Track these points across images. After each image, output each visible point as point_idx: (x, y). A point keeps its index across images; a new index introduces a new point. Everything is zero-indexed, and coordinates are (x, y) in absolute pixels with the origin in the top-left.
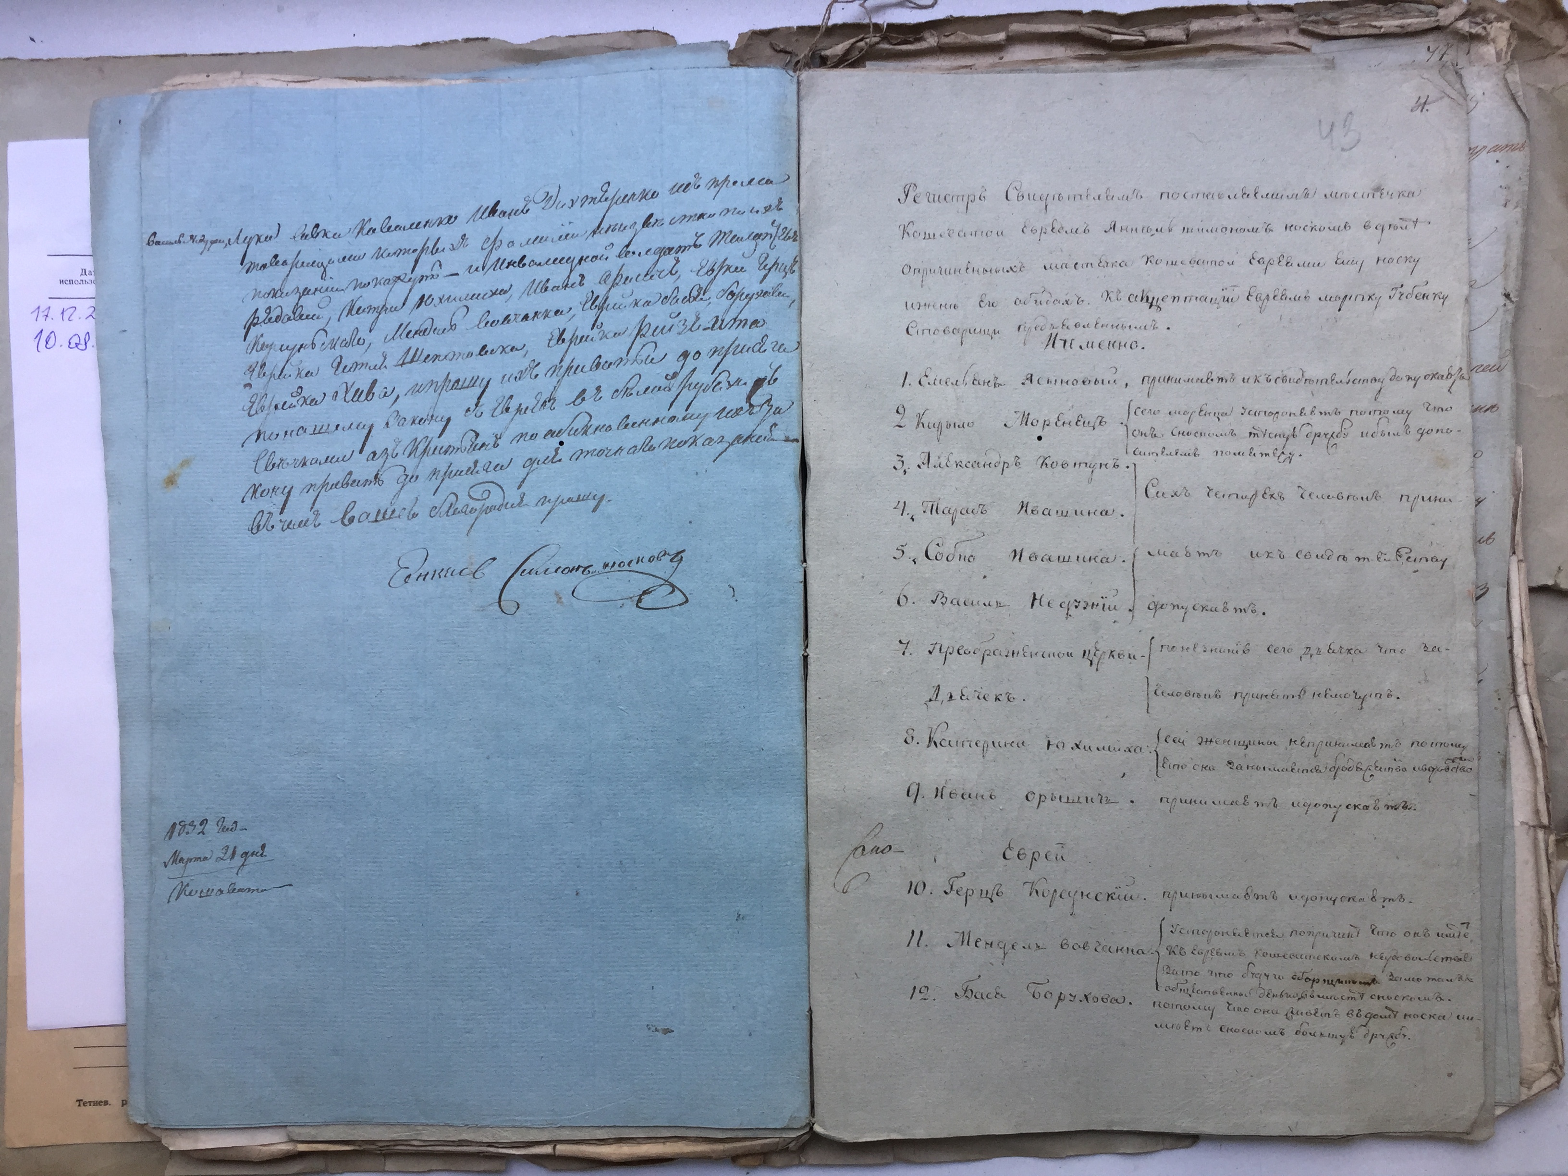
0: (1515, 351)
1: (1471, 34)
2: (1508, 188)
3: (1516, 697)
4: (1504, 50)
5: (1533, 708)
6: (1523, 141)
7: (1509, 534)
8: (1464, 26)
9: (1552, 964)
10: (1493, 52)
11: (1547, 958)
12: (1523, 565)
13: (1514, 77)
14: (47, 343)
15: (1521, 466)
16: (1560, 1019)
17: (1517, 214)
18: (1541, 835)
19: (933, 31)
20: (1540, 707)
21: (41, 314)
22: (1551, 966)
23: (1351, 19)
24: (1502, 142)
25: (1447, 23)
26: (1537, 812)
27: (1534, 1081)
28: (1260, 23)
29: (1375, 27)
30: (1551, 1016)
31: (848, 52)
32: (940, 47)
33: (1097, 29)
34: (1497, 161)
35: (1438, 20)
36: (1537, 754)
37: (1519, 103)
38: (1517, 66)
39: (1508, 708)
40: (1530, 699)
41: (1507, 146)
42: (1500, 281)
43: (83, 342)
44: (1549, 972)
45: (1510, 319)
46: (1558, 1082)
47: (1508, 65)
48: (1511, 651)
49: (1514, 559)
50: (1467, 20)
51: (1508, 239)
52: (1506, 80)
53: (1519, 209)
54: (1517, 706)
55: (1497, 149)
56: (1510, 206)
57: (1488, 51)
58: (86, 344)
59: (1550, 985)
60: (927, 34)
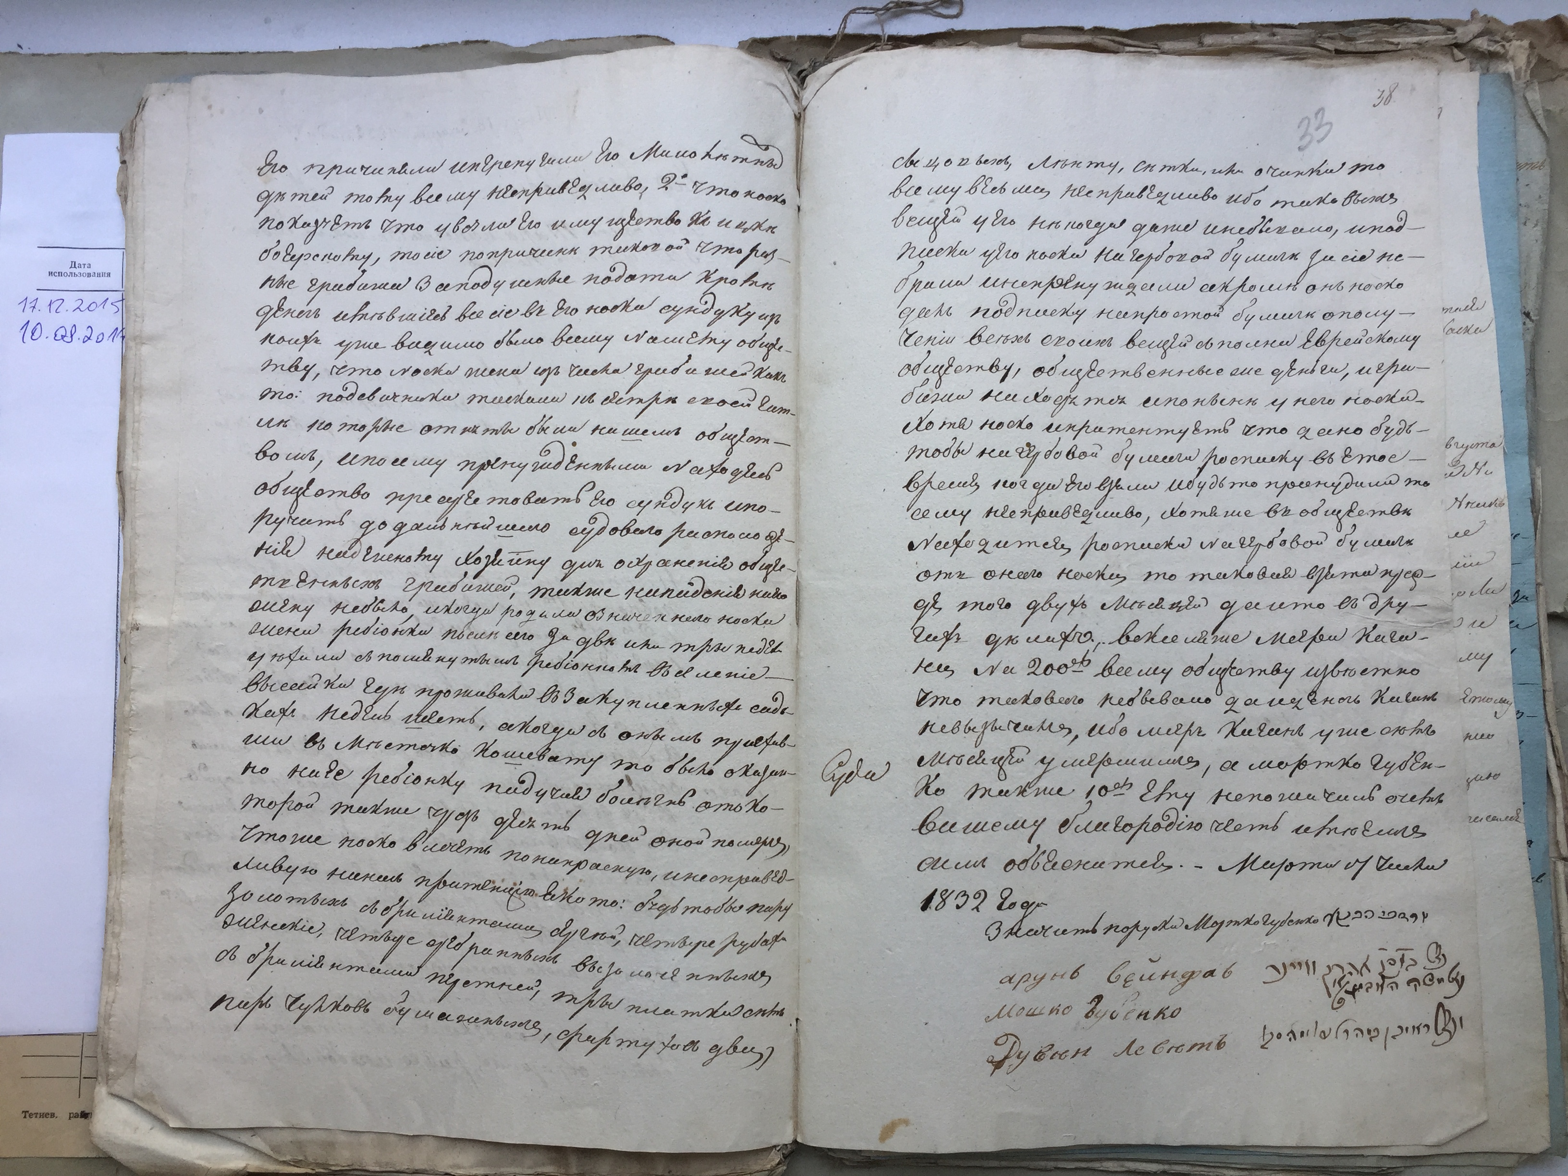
1: (1489, 51)
4: (1524, 68)
6: (1543, 160)
8: (1482, 44)
10: (1512, 70)
12: (1541, 588)
13: (1534, 95)
14: (33, 334)
15: (1540, 487)
17: (1538, 233)
20: (1560, 735)
21: (28, 305)
23: (1368, 35)
25: (1466, 40)
28: (1275, 38)
29: (1392, 43)
33: (1110, 41)
35: (1456, 38)
37: (1539, 122)
38: (1536, 84)
41: (1527, 164)
43: (69, 334)
45: (1530, 338)
47: (1528, 84)
50: (1486, 38)
52: (1525, 98)
53: (1539, 228)
56: (1531, 225)
58: (72, 336)
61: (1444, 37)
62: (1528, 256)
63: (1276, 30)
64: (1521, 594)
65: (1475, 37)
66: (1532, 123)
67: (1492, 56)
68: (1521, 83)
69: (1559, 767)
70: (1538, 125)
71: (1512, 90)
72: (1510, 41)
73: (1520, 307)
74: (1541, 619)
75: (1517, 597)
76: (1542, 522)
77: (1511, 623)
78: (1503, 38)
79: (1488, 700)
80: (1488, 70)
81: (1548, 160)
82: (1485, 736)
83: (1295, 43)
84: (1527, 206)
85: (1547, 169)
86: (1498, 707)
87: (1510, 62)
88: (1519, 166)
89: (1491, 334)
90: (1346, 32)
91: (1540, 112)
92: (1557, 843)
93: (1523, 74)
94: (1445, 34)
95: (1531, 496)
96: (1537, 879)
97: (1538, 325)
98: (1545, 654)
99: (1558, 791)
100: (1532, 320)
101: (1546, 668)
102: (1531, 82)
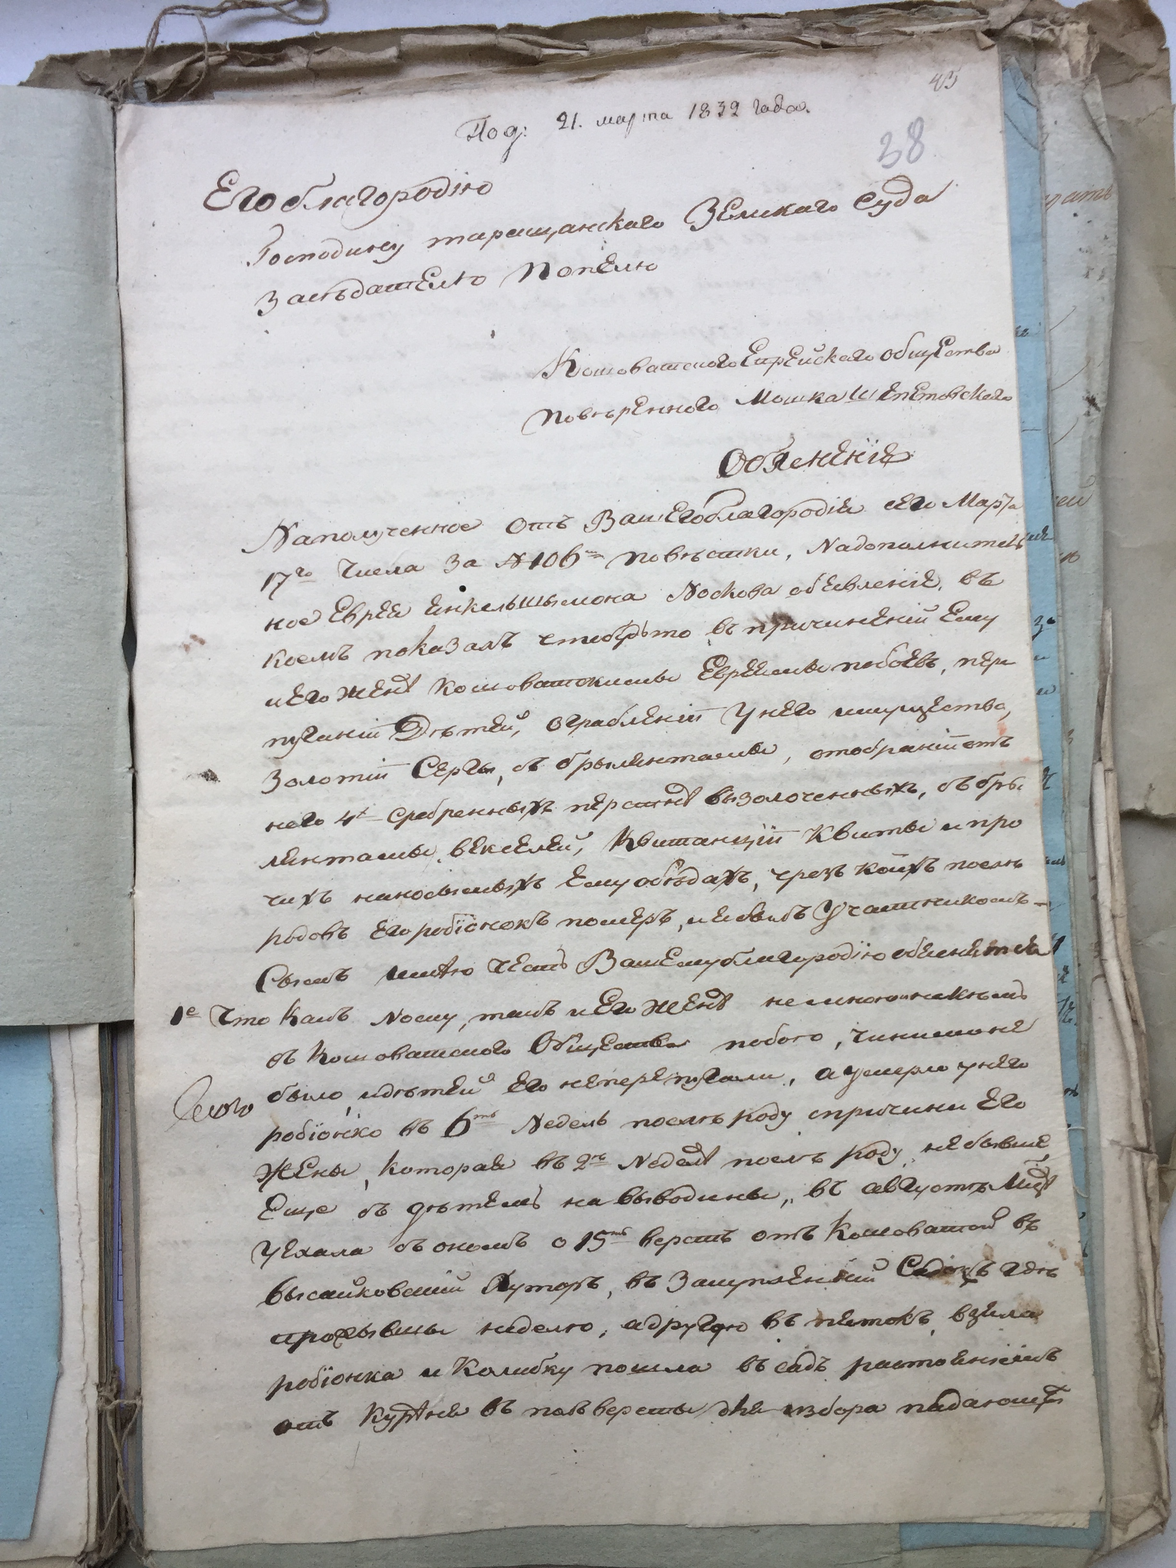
0: (1103, 479)
1: (1034, 39)
2: (1089, 251)
3: (1102, 962)
4: (1083, 62)
5: (1125, 979)
6: (1108, 186)
7: (1092, 732)
8: (1024, 29)
9: (1154, 1349)
10: (1067, 65)
11: (1147, 1340)
12: (1111, 775)
13: (1095, 97)
15: (1110, 638)
16: (1164, 1432)
17: (1104, 287)
18: (1137, 1160)
19: (300, 48)
20: (1134, 978)
22: (1152, 1352)
23: (872, 24)
24: (1082, 188)
25: (1002, 25)
26: (1132, 1127)
27: (1131, 1521)
28: (746, 31)
29: (905, 33)
30: (1153, 1426)
31: (182, 75)
32: (311, 69)
33: (521, 40)
34: (1075, 215)
35: (989, 22)
36: (1131, 1044)
37: (1103, 133)
38: (1098, 81)
39: (1090, 978)
40: (1121, 965)
41: (1088, 193)
42: (1080, 381)
44: (1149, 1362)
45: (1095, 432)
46: (1163, 1524)
47: (1087, 82)
48: (1095, 897)
49: (1099, 767)
50: (1029, 21)
51: (1092, 320)
52: (1083, 102)
53: (1105, 280)
54: (1104, 975)
55: (1074, 197)
56: (1094, 276)
57: (1060, 64)
59: (1154, 1380)
60: (291, 52)
61: (973, 22)
63: (745, 20)
65: (1014, 21)
66: (1094, 138)
67: (1039, 46)
68: (1078, 82)
69: (1135, 1022)
70: (1102, 138)
72: (1063, 24)
73: (1080, 389)
76: (1114, 685)
78: (1053, 22)
81: (1115, 188)
83: (775, 37)
85: (1114, 199)
87: (1064, 54)
88: (1076, 197)
90: (844, 22)
91: (1104, 119)
93: (1081, 67)
94: (975, 18)
97: (1108, 415)
98: (1115, 866)
99: (1134, 1056)
100: (1098, 409)
101: (1117, 884)
102: (1093, 80)
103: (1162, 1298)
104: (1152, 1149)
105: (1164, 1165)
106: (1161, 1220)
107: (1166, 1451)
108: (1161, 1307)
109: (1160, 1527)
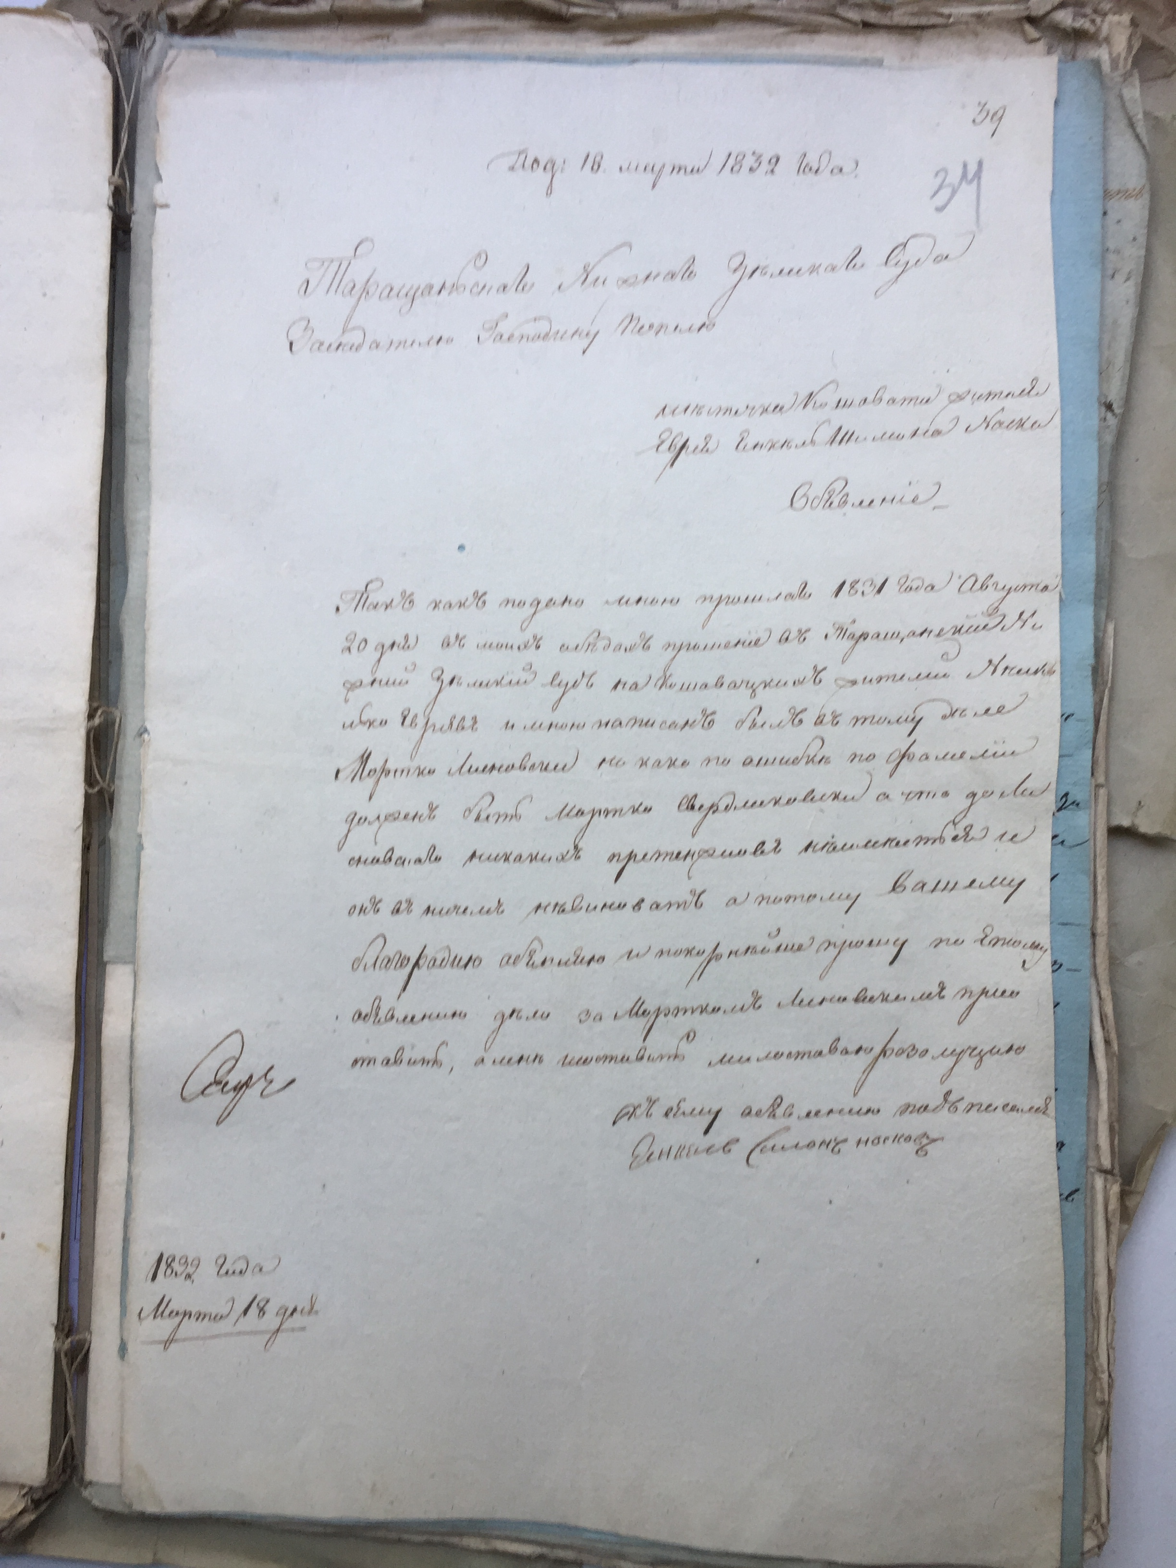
61: (1013, 7)
62: (1115, 322)
64: (1070, 799)
65: (1055, 9)
66: (1128, 135)
67: (1078, 36)
68: (1117, 76)
69: (1107, 1042)
70: (1138, 136)
71: (1102, 83)
72: (1105, 15)
73: (1097, 394)
74: (1098, 834)
75: (1065, 803)
76: (1111, 699)
77: (1054, 837)
78: (1095, 11)
79: (1015, 943)
80: (1074, 58)
81: (1147, 187)
82: (1008, 993)
83: (809, 10)
84: (1117, 252)
85: (1146, 199)
86: (1028, 954)
87: (1104, 46)
88: (1107, 194)
89: (1054, 432)
91: (1140, 116)
92: (1097, 1148)
95: (1091, 661)
96: (1067, 1197)
97: (1124, 420)
98: (1099, 884)
99: (1103, 1076)
100: (1114, 414)
101: (1099, 903)
102: (1131, 75)
103: (1115, 1322)
104: (1116, 1171)
105: (1127, 1188)
106: (1120, 1243)
107: (1108, 1476)
108: (1113, 1331)
109: (1097, 1550)
